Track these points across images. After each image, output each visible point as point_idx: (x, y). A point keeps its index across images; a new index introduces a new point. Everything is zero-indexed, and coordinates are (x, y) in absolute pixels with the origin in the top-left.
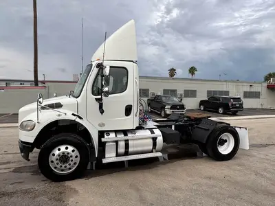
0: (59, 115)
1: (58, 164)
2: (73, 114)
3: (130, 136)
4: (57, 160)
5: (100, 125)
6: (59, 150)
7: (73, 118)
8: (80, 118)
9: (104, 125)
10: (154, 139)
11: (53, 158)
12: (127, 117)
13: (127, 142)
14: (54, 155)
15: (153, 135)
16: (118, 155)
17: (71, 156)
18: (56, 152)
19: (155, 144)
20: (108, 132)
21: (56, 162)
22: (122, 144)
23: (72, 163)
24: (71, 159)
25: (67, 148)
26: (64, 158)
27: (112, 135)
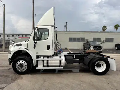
0: (20, 48)
1: (19, 67)
2: (25, 48)
3: (50, 58)
6: (20, 62)
7: (25, 50)
8: (28, 50)
9: (38, 53)
11: (17, 65)
12: (48, 50)
13: (48, 61)
15: (60, 59)
20: (40, 56)
23: (24, 68)
25: (22, 62)
26: (21, 65)
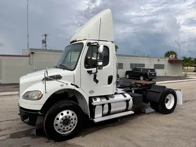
0: (62, 85)
1: (61, 126)
2: (72, 84)
3: (111, 100)
4: (61, 123)
5: (90, 92)
6: (62, 114)
7: (73, 87)
8: (77, 87)
9: (93, 92)
10: (127, 101)
11: (58, 122)
12: (109, 85)
13: (109, 105)
14: (58, 119)
15: (126, 99)
16: (103, 115)
17: (72, 119)
18: (60, 117)
19: (128, 105)
20: (95, 98)
21: (60, 125)
22: (106, 106)
23: (72, 125)
24: (72, 121)
26: (66, 121)
27: (98, 100)
